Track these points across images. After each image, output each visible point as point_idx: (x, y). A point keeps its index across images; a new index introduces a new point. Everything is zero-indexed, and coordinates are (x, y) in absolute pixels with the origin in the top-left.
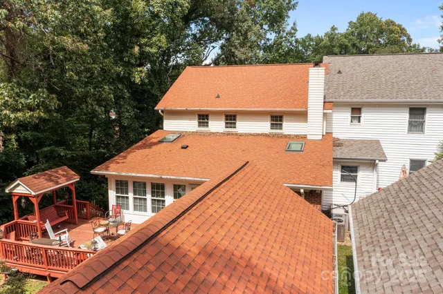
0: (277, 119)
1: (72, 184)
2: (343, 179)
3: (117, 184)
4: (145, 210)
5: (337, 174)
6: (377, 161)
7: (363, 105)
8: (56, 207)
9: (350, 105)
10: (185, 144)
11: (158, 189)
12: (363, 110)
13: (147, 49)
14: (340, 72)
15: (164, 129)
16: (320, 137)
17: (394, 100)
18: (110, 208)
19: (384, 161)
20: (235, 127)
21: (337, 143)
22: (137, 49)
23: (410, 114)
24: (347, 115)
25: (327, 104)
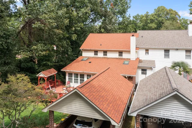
0: (121, 53)
1: (55, 74)
2: (142, 73)
3: (69, 75)
4: (78, 83)
5: (140, 72)
6: (152, 68)
7: (149, 49)
8: (49, 81)
9: (145, 49)
10: (90, 61)
11: (82, 76)
12: (149, 50)
13: (77, 28)
14: (142, 37)
15: (83, 56)
16: (135, 59)
17: (159, 47)
18: (66, 82)
19: (155, 68)
20: (107, 56)
21: (140, 61)
22: (74, 29)
23: (165, 52)
24: (144, 51)
25: (137, 48)
